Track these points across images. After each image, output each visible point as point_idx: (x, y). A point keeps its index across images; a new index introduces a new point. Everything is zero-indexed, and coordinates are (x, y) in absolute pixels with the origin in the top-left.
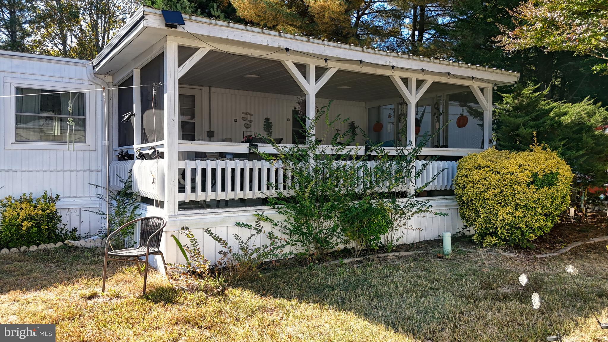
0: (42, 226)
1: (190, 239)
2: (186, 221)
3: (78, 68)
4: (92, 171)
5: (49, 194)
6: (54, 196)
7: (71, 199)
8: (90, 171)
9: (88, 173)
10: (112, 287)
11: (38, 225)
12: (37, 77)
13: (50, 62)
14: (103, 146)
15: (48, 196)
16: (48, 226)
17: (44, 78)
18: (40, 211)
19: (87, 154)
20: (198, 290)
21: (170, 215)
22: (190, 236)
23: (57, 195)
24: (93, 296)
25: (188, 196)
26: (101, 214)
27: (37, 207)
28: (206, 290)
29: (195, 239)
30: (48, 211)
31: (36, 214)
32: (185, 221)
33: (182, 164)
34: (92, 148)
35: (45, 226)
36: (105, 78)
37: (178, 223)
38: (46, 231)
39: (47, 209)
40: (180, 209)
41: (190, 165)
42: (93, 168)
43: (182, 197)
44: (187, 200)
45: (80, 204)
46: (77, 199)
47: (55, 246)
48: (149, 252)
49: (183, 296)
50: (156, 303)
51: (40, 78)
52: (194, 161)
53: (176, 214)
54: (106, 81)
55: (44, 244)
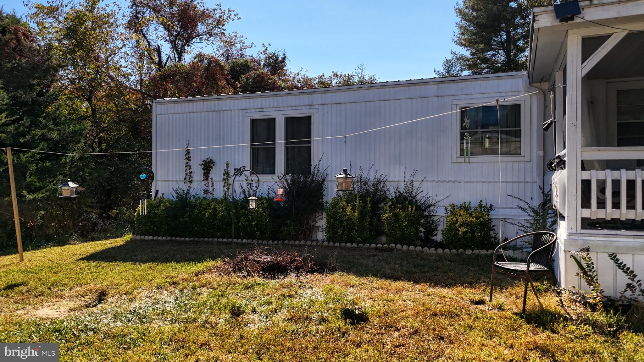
0: (476, 233)
1: (586, 262)
2: (591, 242)
3: (514, 80)
4: (527, 182)
5: (484, 204)
6: (489, 205)
7: (507, 209)
8: (525, 182)
9: (523, 184)
10: (500, 298)
11: (473, 232)
12: (478, 96)
13: (489, 80)
14: (538, 157)
15: (483, 205)
16: (481, 233)
17: (484, 96)
18: (474, 219)
19: (522, 165)
20: (586, 322)
21: (569, 233)
22: (587, 259)
23: (491, 205)
24: (481, 302)
25: (594, 213)
26: (520, 227)
27: (472, 215)
28: (595, 325)
29: (592, 263)
30: (481, 219)
31: (471, 221)
32: (588, 242)
33: (586, 175)
34: (527, 158)
35: (478, 233)
36: (541, 86)
37: (580, 242)
38: (479, 238)
39: (481, 217)
40: (583, 228)
41: (594, 176)
42: (528, 180)
43: (586, 213)
44: (593, 218)
45: (515, 215)
46: (512, 210)
47: (487, 253)
48: (530, 269)
49: (562, 324)
50: (528, 323)
51: (480, 96)
52: (604, 171)
53: (578, 232)
54: (542, 88)
55: (478, 249)
